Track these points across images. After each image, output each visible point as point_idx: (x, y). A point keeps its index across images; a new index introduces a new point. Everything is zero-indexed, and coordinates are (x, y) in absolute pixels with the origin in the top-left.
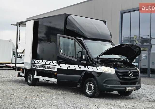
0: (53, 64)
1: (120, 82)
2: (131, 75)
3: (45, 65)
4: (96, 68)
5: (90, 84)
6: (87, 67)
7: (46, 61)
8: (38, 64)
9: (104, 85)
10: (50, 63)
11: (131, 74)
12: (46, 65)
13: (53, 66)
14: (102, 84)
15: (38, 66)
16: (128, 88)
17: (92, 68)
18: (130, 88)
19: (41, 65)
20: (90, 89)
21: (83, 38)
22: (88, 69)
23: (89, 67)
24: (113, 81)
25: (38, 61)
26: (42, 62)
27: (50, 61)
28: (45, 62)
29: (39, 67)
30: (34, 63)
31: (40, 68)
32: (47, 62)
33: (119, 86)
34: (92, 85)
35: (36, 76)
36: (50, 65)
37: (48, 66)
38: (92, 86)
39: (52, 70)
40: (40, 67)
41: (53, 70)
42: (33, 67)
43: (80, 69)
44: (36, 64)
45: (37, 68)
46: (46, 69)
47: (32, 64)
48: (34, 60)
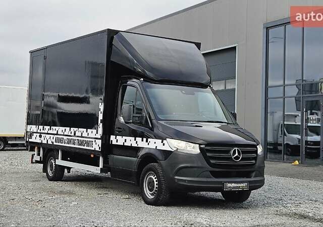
0: (88, 135)
1: (211, 172)
2: (237, 158)
3: (74, 138)
4: (162, 142)
5: (151, 176)
6: (147, 141)
8: (62, 137)
9: (176, 177)
10: (82, 134)
11: (237, 154)
12: (76, 138)
13: (87, 140)
14: (171, 176)
15: (63, 140)
16: (229, 185)
17: (155, 143)
18: (233, 185)
19: (68, 137)
20: (151, 186)
21: (142, 79)
22: (148, 144)
24: (195, 169)
25: (64, 128)
26: (70, 132)
27: (82, 130)
30: (56, 133)
33: (209, 180)
34: (155, 178)
35: (60, 162)
36: (82, 137)
38: (153, 181)
39: (85, 147)
40: (66, 141)
41: (88, 148)
42: (55, 143)
43: (136, 145)
44: (60, 136)
45: (61, 143)
46: (75, 146)
47: (54, 136)
48: (57, 128)
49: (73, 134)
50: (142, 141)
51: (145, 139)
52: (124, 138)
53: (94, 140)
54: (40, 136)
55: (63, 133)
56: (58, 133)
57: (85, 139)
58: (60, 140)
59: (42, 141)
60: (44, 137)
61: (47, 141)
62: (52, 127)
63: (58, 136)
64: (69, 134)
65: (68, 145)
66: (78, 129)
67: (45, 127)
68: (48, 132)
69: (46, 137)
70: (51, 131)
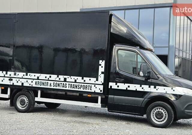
0: (85, 81)
3: (65, 83)
4: (172, 89)
6: (155, 88)
7: (66, 77)
9: (186, 111)
10: (76, 80)
12: (68, 83)
13: (83, 84)
15: (47, 84)
17: (164, 89)
19: (55, 82)
20: (159, 116)
22: (157, 90)
23: (157, 87)
25: (48, 76)
26: (58, 78)
27: (76, 78)
28: (65, 79)
29: (49, 84)
30: (36, 78)
31: (52, 87)
36: (75, 82)
37: (73, 84)
38: (162, 113)
39: (82, 90)
40: (52, 85)
41: (85, 90)
42: (34, 85)
43: (142, 90)
44: (42, 81)
45: (45, 86)
46: (67, 88)
47: (32, 80)
48: (37, 75)
49: (62, 79)
50: (150, 87)
51: (152, 86)
52: (127, 85)
53: (93, 85)
54: (11, 80)
55: (47, 79)
56: (39, 79)
57: (80, 84)
58: (43, 84)
59: (13, 83)
60: (18, 80)
61: (23, 84)
62: (29, 74)
63: (40, 81)
64: (56, 80)
65: (55, 88)
66: (69, 77)
67: (17, 73)
68: (23, 77)
69: (20, 81)
70: (28, 77)
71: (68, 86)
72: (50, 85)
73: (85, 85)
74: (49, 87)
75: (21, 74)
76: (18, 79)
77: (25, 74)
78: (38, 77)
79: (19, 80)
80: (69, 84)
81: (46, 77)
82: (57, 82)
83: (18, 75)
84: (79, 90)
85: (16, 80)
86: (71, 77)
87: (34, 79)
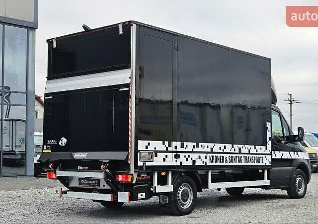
0: (257, 151)
3: (240, 155)
7: (240, 146)
8: (222, 155)
10: (249, 151)
12: (243, 155)
13: (256, 156)
15: (223, 159)
17: (302, 155)
19: (231, 155)
22: (298, 156)
23: (298, 153)
25: (222, 146)
26: (233, 149)
27: (249, 147)
28: (240, 149)
30: (210, 151)
31: (228, 164)
32: (244, 148)
36: (249, 153)
37: (247, 156)
40: (228, 160)
41: (258, 164)
42: (209, 164)
43: (290, 158)
44: (217, 155)
45: (221, 162)
46: (243, 164)
47: (206, 155)
48: (211, 145)
49: (237, 151)
50: (294, 154)
51: (296, 153)
52: (281, 152)
53: (264, 156)
54: (177, 157)
55: (221, 151)
56: (214, 151)
57: (254, 156)
58: (218, 159)
59: (181, 163)
60: (187, 157)
61: (194, 162)
62: (200, 144)
63: (214, 155)
64: (231, 152)
65: (231, 164)
66: (243, 146)
67: (185, 143)
68: (194, 150)
69: (191, 157)
70: (200, 149)
71: (243, 159)
72: (226, 160)
73: (258, 156)
74: (224, 164)
75: (190, 146)
76: (187, 155)
77: (195, 144)
78: (212, 149)
79: (189, 157)
80: (244, 157)
81: (220, 148)
82: (233, 155)
83: (187, 146)
84: (254, 164)
85: (185, 156)
86: (245, 146)
87: (207, 153)
